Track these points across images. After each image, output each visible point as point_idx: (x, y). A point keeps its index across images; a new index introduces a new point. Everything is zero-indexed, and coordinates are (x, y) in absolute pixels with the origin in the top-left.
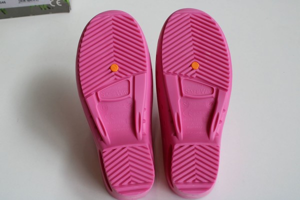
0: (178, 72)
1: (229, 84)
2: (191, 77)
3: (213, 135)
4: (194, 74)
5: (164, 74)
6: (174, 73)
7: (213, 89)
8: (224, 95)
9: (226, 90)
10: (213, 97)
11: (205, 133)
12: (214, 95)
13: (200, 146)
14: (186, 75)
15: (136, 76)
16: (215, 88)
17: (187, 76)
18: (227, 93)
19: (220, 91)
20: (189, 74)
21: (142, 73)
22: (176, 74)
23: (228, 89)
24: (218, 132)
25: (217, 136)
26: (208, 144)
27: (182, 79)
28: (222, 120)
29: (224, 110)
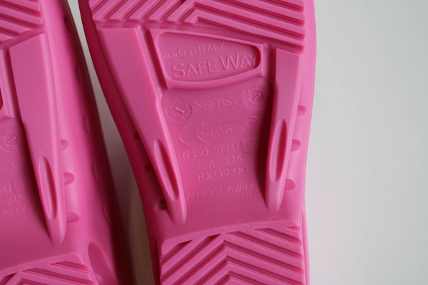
0: (138, 15)
1: (306, 26)
2: (183, 23)
3: (277, 191)
4: (190, 12)
5: (99, 27)
6: (129, 22)
7: (256, 52)
8: (294, 64)
9: (299, 48)
10: (259, 76)
11: (254, 186)
12: (263, 68)
13: (240, 234)
14: (166, 22)
15: (11, 50)
16: (262, 48)
17: (172, 23)
18: (303, 57)
19: (280, 52)
20: (175, 17)
21: (31, 35)
22: (135, 21)
23: (305, 42)
24: (292, 177)
25: (290, 192)
26: (264, 224)
27: (157, 34)
28: (299, 138)
29: (301, 109)
